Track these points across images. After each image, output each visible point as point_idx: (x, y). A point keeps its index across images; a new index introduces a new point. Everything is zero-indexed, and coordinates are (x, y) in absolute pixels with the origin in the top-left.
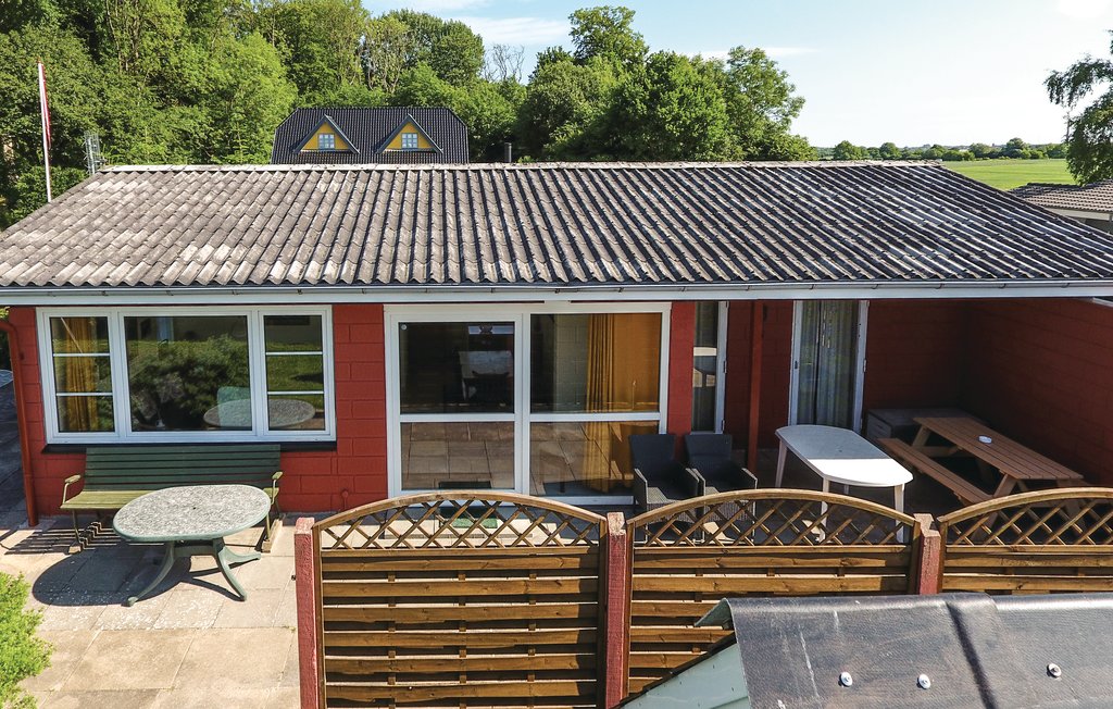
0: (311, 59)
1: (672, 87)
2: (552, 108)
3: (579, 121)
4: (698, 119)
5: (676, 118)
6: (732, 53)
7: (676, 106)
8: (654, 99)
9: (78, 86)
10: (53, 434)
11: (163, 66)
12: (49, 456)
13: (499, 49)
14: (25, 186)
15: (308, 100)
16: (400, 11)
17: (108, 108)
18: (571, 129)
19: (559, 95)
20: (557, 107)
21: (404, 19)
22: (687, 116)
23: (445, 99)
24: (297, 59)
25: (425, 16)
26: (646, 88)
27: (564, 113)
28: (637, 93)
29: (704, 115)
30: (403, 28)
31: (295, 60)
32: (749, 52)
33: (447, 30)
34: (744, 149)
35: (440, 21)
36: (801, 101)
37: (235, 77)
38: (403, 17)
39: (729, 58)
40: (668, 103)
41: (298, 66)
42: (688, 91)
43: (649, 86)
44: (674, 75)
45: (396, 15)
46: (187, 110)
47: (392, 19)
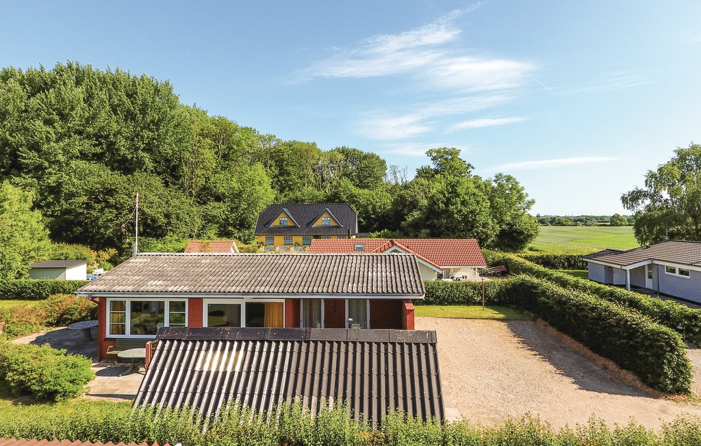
0: (289, 174)
1: (458, 195)
2: (408, 203)
3: (420, 210)
4: (472, 212)
5: (460, 211)
6: (497, 177)
7: (459, 205)
8: (448, 202)
9: (156, 199)
10: (108, 335)
11: (206, 182)
12: (106, 341)
13: (394, 167)
14: (128, 246)
15: (285, 196)
16: (341, 147)
17: (170, 208)
18: (416, 214)
19: (411, 196)
20: (410, 202)
21: (343, 152)
22: (465, 210)
23: (356, 197)
24: (281, 174)
25: (354, 150)
26: (444, 196)
27: (414, 205)
28: (440, 198)
29: (475, 210)
30: (341, 157)
31: (279, 175)
32: (506, 176)
33: (365, 157)
34: (500, 227)
35: (362, 152)
36: (533, 202)
37: (244, 187)
38: (344, 151)
39: (495, 178)
40: (456, 203)
41: (281, 178)
42: (467, 197)
43: (447, 196)
44: (459, 190)
45: (338, 150)
46: (216, 204)
47: (335, 153)
